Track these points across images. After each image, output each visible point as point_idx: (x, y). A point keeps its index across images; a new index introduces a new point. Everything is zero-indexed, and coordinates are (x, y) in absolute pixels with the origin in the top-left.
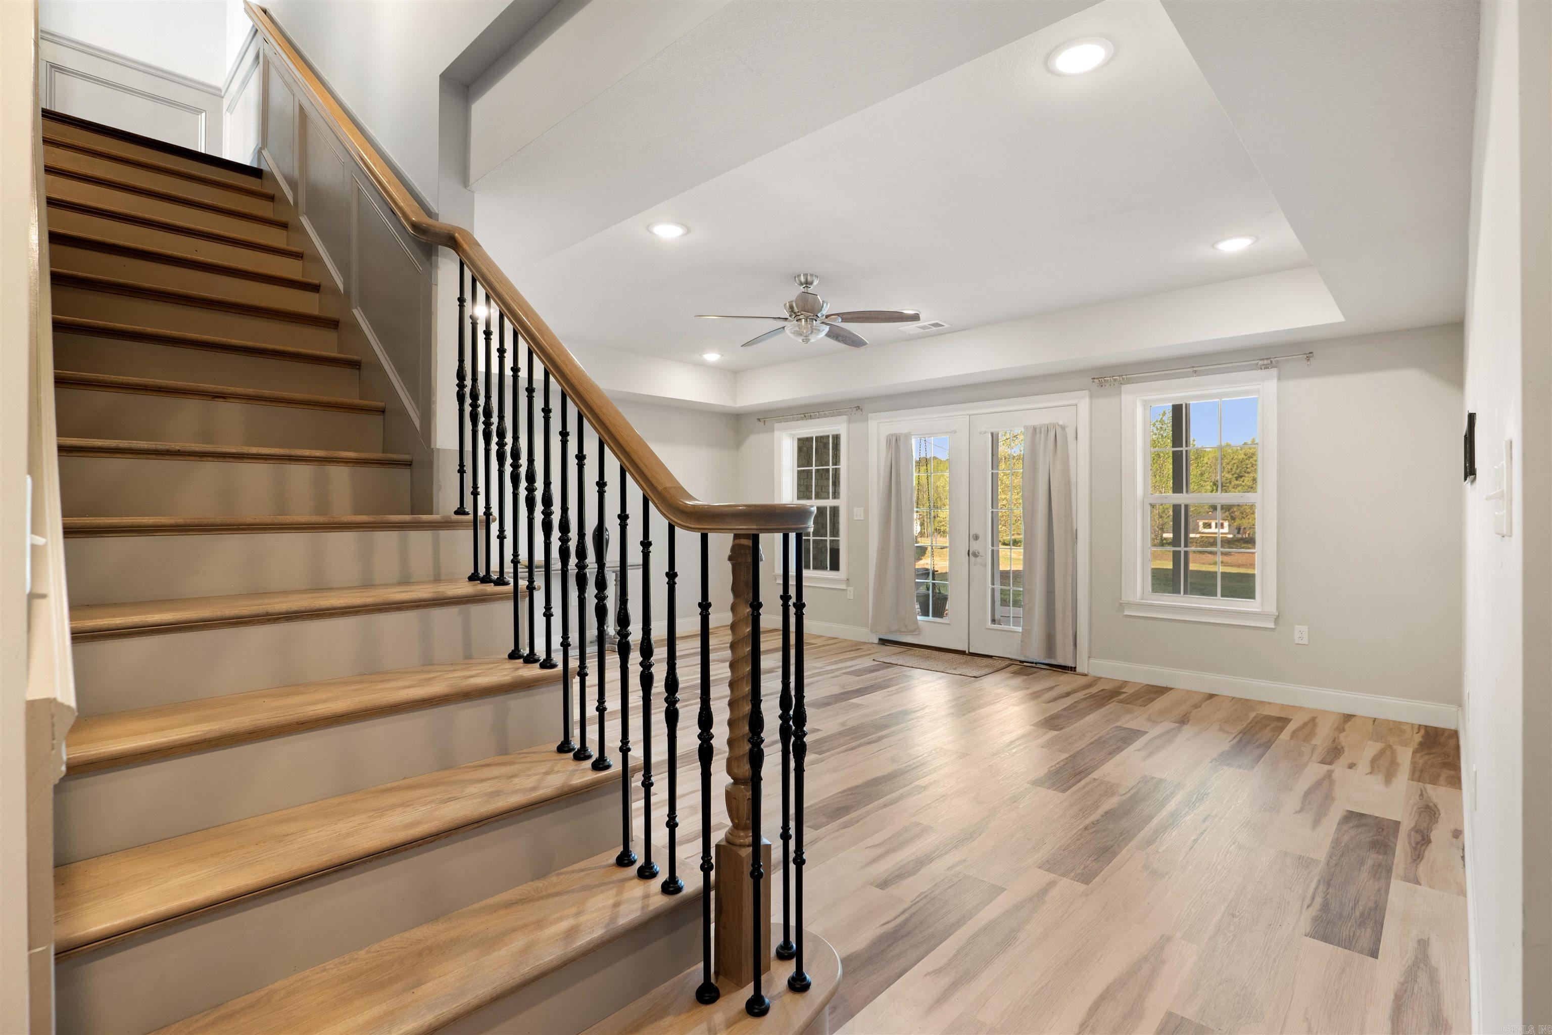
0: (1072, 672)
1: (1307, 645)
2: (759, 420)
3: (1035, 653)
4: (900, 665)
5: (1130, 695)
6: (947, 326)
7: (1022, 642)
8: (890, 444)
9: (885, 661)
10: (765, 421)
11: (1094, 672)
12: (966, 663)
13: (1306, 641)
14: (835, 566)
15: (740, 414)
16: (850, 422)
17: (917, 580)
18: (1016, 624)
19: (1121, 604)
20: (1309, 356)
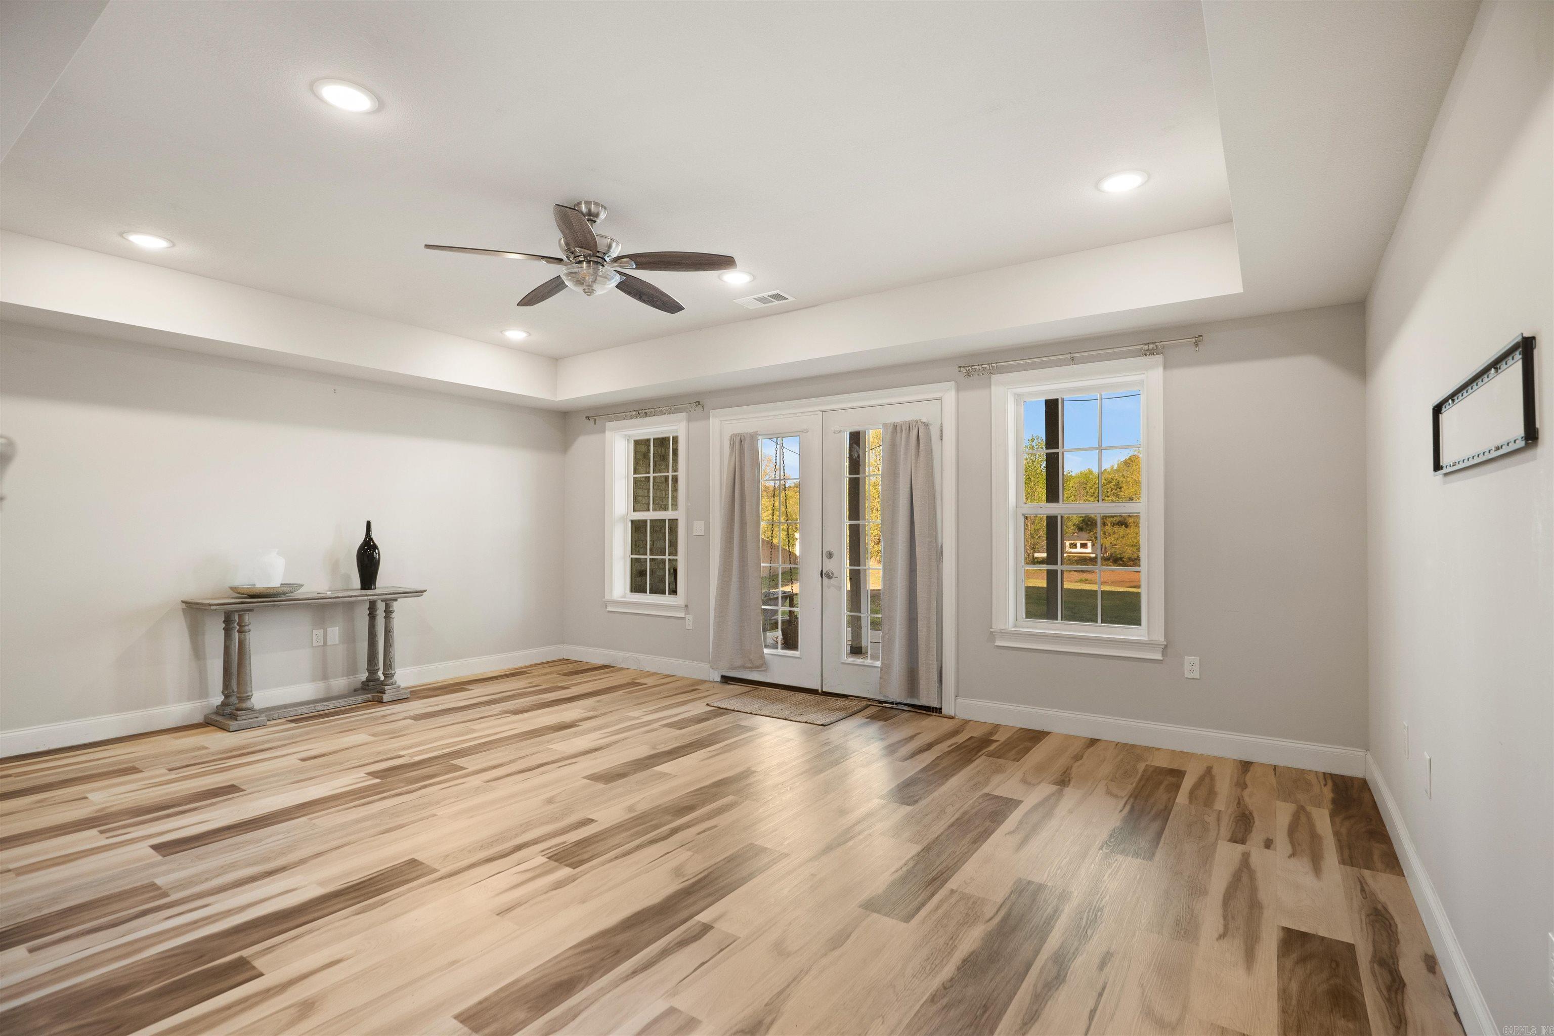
0: (937, 714)
1: (1199, 679)
2: (588, 418)
3: (895, 692)
4: (737, 711)
5: (1002, 744)
6: (791, 299)
7: (880, 678)
8: (734, 446)
9: (720, 706)
10: (595, 419)
11: (962, 715)
12: (817, 705)
13: (1196, 675)
14: (674, 592)
15: (568, 412)
16: (689, 420)
17: (763, 607)
18: (875, 657)
19: (992, 633)
20: (1198, 340)
